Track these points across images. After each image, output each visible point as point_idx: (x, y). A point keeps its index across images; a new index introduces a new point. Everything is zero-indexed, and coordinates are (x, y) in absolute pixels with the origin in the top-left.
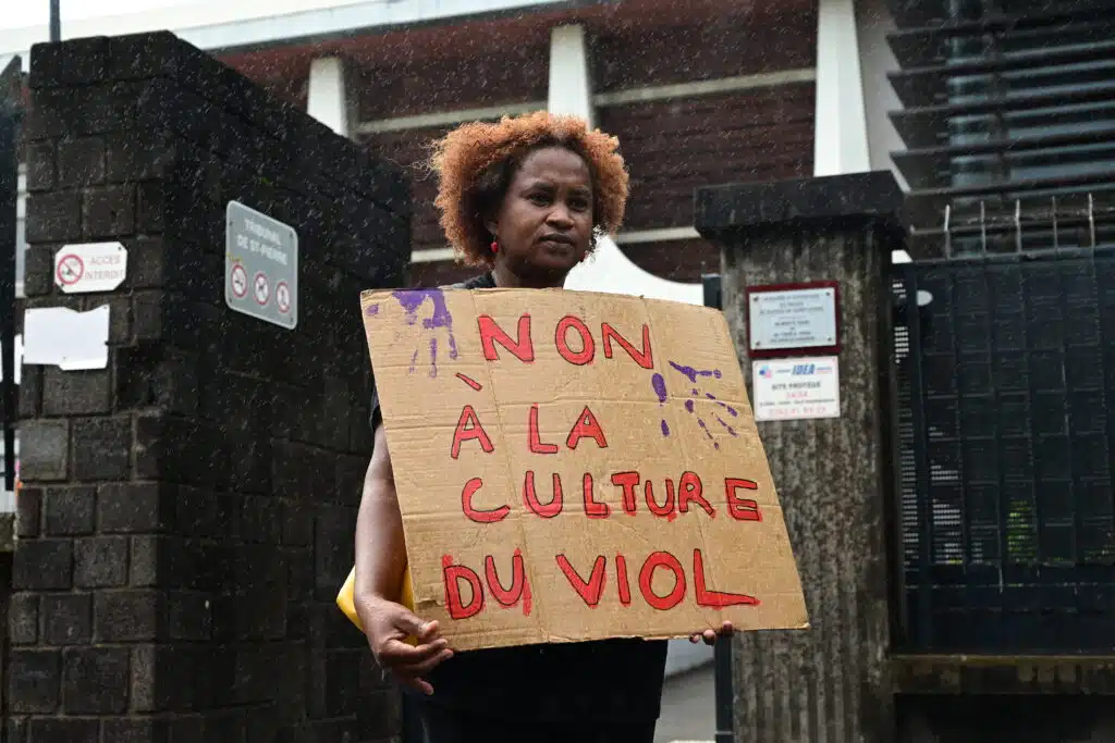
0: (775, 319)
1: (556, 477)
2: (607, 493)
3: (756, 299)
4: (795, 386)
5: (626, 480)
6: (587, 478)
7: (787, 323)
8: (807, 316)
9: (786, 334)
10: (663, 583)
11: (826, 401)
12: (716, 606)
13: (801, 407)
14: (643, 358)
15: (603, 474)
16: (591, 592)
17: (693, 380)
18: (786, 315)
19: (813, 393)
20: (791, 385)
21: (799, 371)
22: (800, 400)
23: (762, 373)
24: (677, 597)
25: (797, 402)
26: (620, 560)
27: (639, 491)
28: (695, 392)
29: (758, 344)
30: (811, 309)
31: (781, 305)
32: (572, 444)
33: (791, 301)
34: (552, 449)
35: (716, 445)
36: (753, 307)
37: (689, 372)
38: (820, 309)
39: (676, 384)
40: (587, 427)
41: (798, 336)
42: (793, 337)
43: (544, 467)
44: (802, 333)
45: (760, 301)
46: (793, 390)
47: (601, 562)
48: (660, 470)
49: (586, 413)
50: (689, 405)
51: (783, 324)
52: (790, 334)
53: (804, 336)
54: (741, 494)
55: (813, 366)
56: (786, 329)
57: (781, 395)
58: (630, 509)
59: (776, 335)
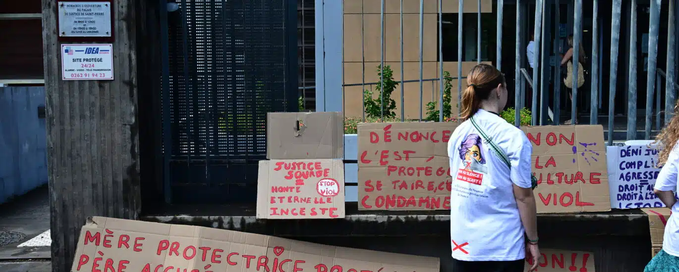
0: (74, 18)
1: (541, 174)
2: (554, 178)
3: (62, 5)
4: (87, 60)
5: (559, 175)
6: (549, 175)
7: (83, 22)
8: (94, 18)
9: (80, 28)
10: (566, 200)
11: (106, 70)
12: (581, 205)
13: (91, 73)
14: (571, 142)
15: (553, 173)
16: (546, 202)
17: (586, 147)
18: (81, 16)
19: (98, 65)
20: (84, 60)
21: (89, 51)
22: (90, 69)
23: (67, 51)
24: (570, 204)
25: (88, 70)
26: (555, 195)
27: (563, 177)
28: (586, 150)
29: (63, 33)
30: (96, 14)
31: (78, 10)
32: (546, 166)
33: (84, 8)
34: (541, 167)
35: (590, 164)
36: (60, 10)
37: (585, 145)
38: (102, 14)
39: (580, 149)
40: (551, 161)
41: (89, 30)
42: (85, 30)
43: (538, 172)
44: (91, 28)
45: (66, 7)
46: (85, 63)
47: (550, 195)
48: (570, 171)
49: (552, 158)
50: (583, 154)
51: (79, 22)
52: (83, 28)
53: (92, 30)
54: (595, 177)
55: (98, 49)
56: (81, 26)
57: (78, 65)
58: (560, 181)
59: (75, 29)
